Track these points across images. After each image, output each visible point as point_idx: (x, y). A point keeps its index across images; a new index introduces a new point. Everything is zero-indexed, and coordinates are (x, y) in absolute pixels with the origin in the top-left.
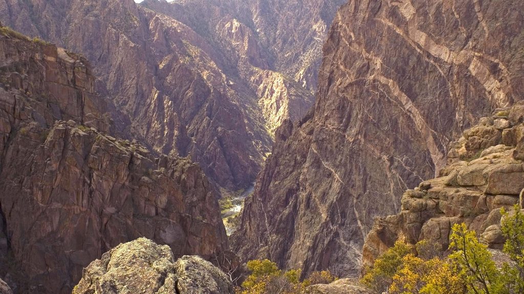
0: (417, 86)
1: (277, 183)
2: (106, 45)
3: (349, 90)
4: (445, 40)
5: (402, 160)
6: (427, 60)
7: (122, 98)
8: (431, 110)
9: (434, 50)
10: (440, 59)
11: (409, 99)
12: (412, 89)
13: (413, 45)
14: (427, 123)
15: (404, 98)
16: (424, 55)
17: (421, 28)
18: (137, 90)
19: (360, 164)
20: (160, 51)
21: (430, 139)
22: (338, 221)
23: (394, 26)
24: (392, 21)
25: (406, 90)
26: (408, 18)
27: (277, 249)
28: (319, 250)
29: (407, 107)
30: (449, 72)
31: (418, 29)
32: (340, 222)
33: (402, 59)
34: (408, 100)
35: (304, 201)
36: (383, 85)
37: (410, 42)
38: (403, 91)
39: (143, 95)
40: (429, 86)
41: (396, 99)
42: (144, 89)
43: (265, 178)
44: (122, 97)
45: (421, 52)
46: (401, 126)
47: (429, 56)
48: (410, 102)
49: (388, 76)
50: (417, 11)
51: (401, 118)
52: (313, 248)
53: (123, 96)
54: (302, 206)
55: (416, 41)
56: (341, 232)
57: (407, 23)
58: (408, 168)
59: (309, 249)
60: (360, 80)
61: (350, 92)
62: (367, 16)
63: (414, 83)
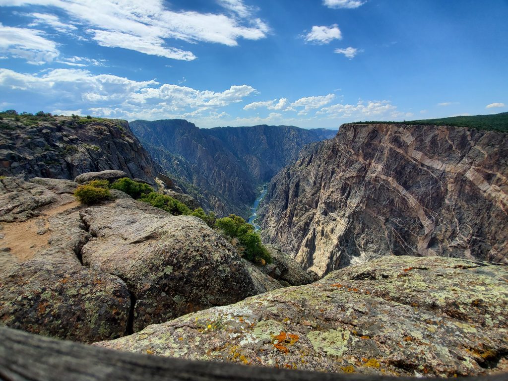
0: (411, 182)
1: (297, 218)
2: (192, 149)
3: (351, 179)
4: (438, 157)
5: (396, 221)
6: (421, 167)
8: (424, 196)
9: (428, 162)
10: (432, 168)
11: (404, 188)
12: (407, 184)
13: (410, 159)
14: (420, 203)
15: (401, 188)
16: (419, 165)
17: (417, 149)
21: (422, 212)
23: (395, 148)
24: (394, 144)
25: (403, 184)
26: (409, 143)
27: (307, 255)
28: (334, 258)
29: (403, 193)
30: (442, 175)
31: (415, 150)
33: (400, 167)
35: (320, 232)
36: (384, 180)
37: (408, 157)
38: (400, 184)
40: (421, 182)
41: (394, 188)
45: (417, 163)
46: (397, 203)
47: (423, 165)
48: (405, 190)
49: (388, 175)
50: (415, 139)
51: (397, 199)
52: (331, 258)
54: (319, 234)
55: (413, 156)
56: (346, 250)
57: (408, 146)
58: (401, 225)
59: (329, 258)
60: (360, 175)
61: (351, 180)
62: (366, 141)
63: (408, 180)
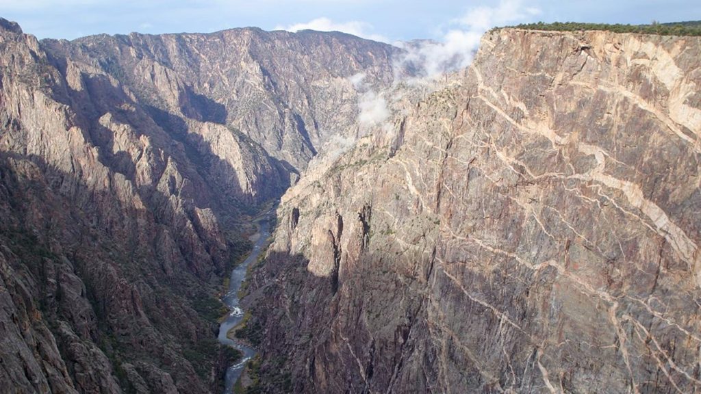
5: (646, 302)
7: (53, 179)
11: (662, 211)
12: (668, 197)
13: (673, 128)
15: (654, 211)
16: (695, 145)
17: (691, 101)
18: (73, 166)
19: (553, 303)
20: (85, 109)
22: (510, 381)
23: (635, 97)
24: (633, 89)
25: (658, 199)
26: (669, 85)
29: (659, 225)
31: (684, 103)
32: (514, 383)
33: (650, 150)
34: (662, 214)
35: (443, 350)
36: (610, 190)
37: (668, 122)
38: (653, 201)
39: (81, 172)
41: (638, 211)
42: (82, 164)
43: (351, 308)
44: (52, 177)
45: (691, 140)
46: (645, 252)
48: (664, 215)
49: (621, 176)
50: (685, 75)
51: (646, 241)
53: (54, 175)
55: (680, 121)
57: (668, 95)
58: (657, 314)
60: (547, 177)
63: (672, 187)
